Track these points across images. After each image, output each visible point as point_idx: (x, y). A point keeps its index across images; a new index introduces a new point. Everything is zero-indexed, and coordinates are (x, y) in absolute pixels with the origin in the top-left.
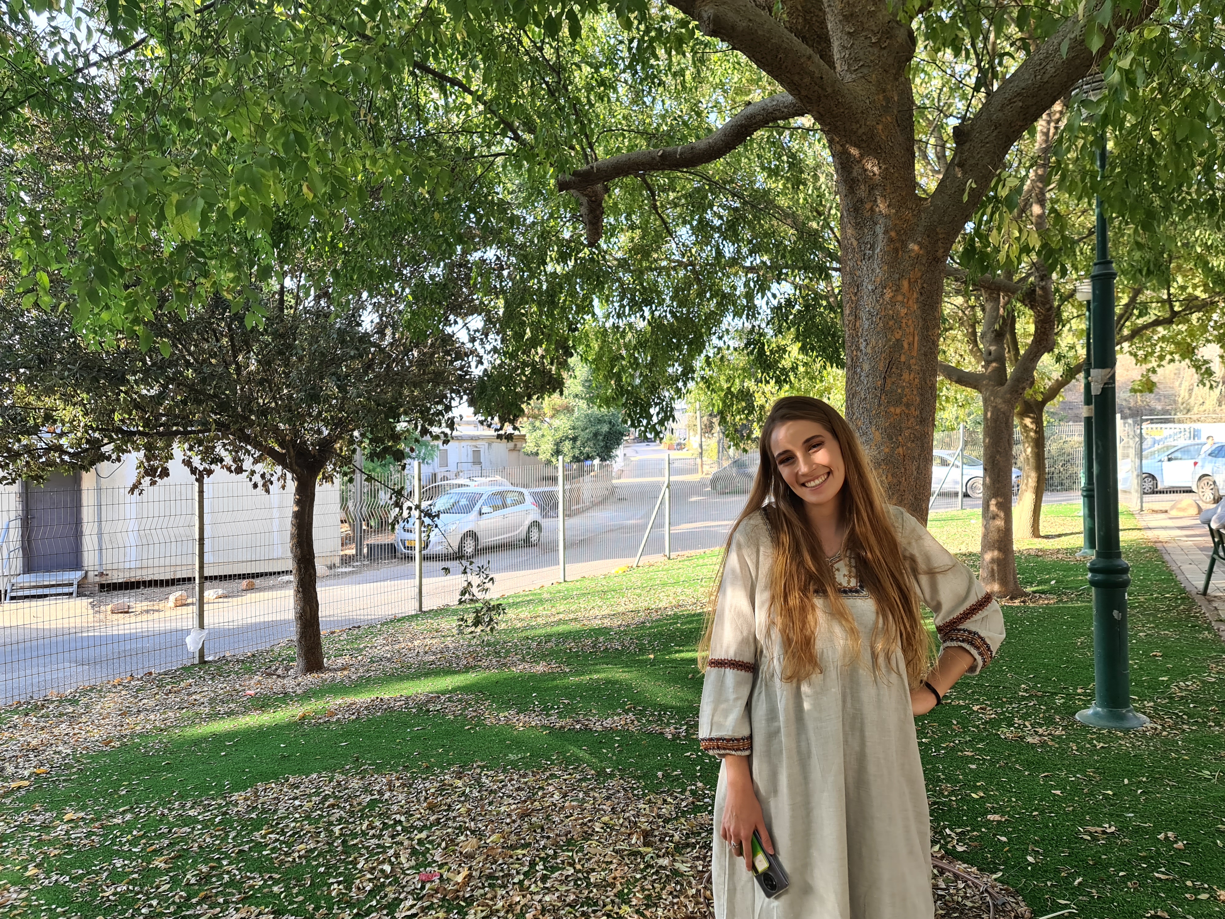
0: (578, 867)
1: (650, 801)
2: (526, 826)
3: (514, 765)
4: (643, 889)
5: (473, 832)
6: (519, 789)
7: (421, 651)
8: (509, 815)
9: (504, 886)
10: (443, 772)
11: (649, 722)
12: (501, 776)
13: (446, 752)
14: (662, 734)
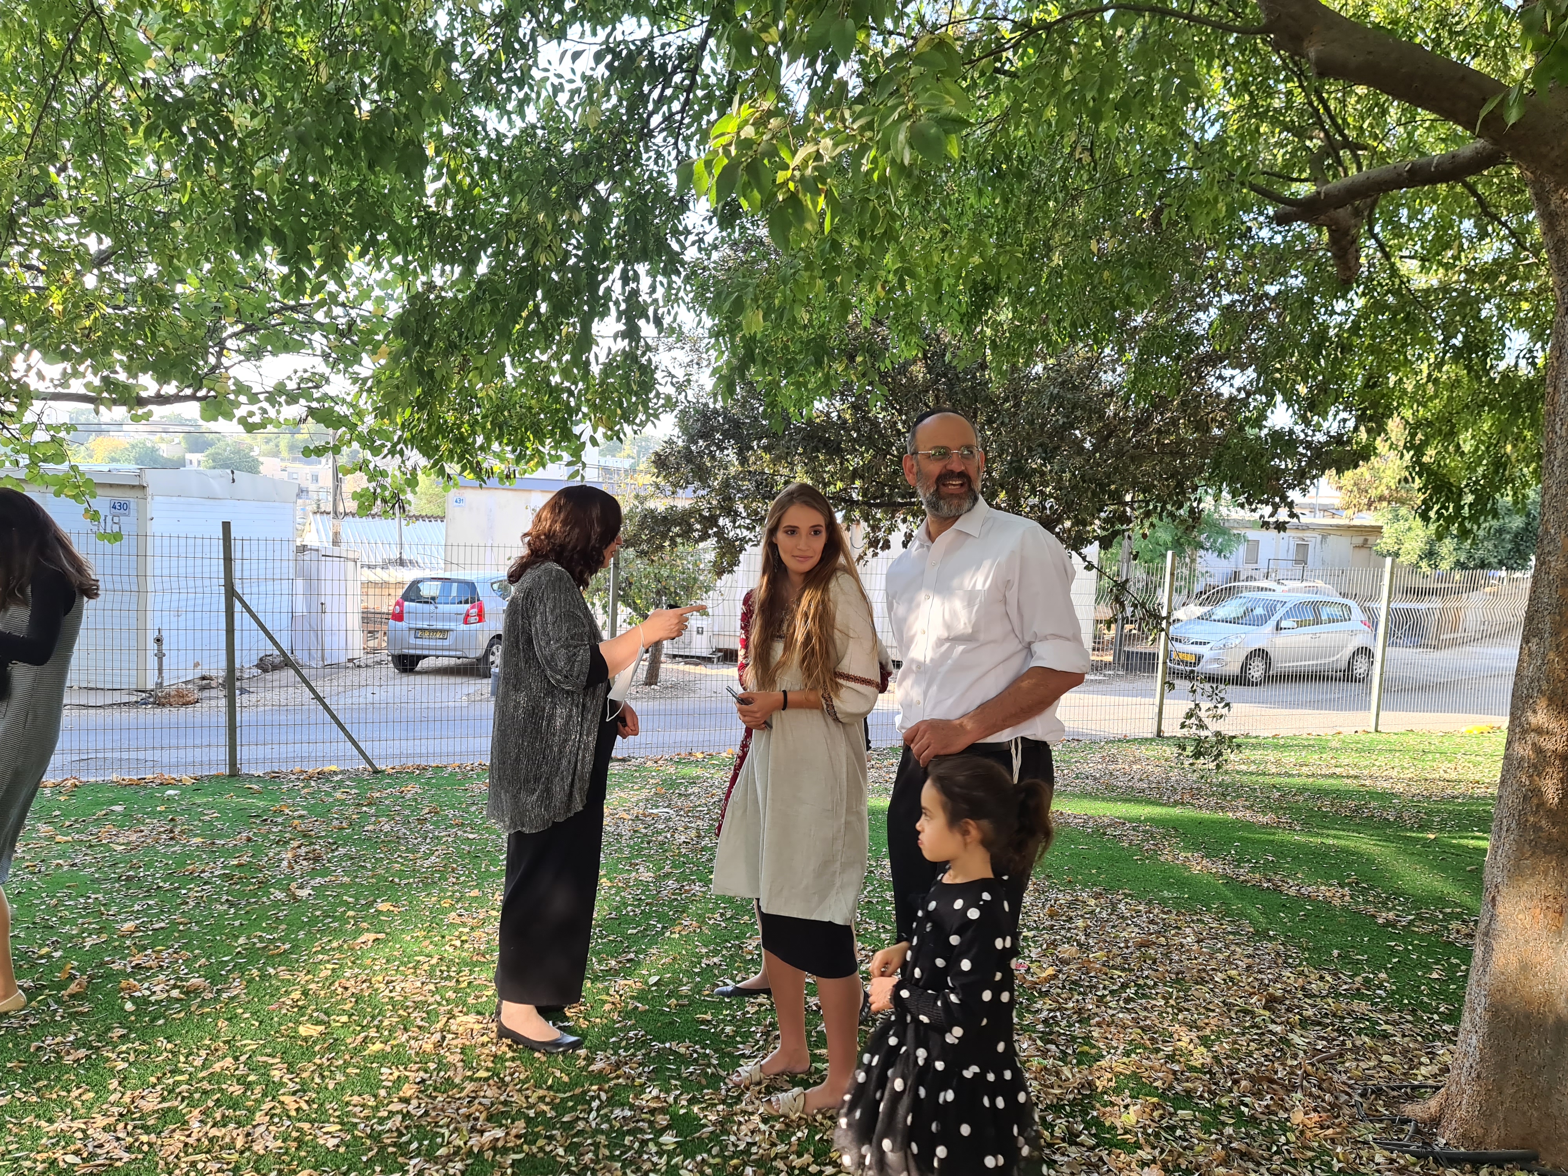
0: (1172, 1002)
1: (1301, 973)
2: (1138, 953)
3: (1163, 902)
4: (1235, 1042)
5: (1080, 945)
6: (1152, 922)
7: (1137, 777)
8: (1127, 941)
9: (1084, 994)
10: (1082, 890)
11: (1367, 902)
12: (1141, 908)
13: (1099, 874)
14: (1374, 916)
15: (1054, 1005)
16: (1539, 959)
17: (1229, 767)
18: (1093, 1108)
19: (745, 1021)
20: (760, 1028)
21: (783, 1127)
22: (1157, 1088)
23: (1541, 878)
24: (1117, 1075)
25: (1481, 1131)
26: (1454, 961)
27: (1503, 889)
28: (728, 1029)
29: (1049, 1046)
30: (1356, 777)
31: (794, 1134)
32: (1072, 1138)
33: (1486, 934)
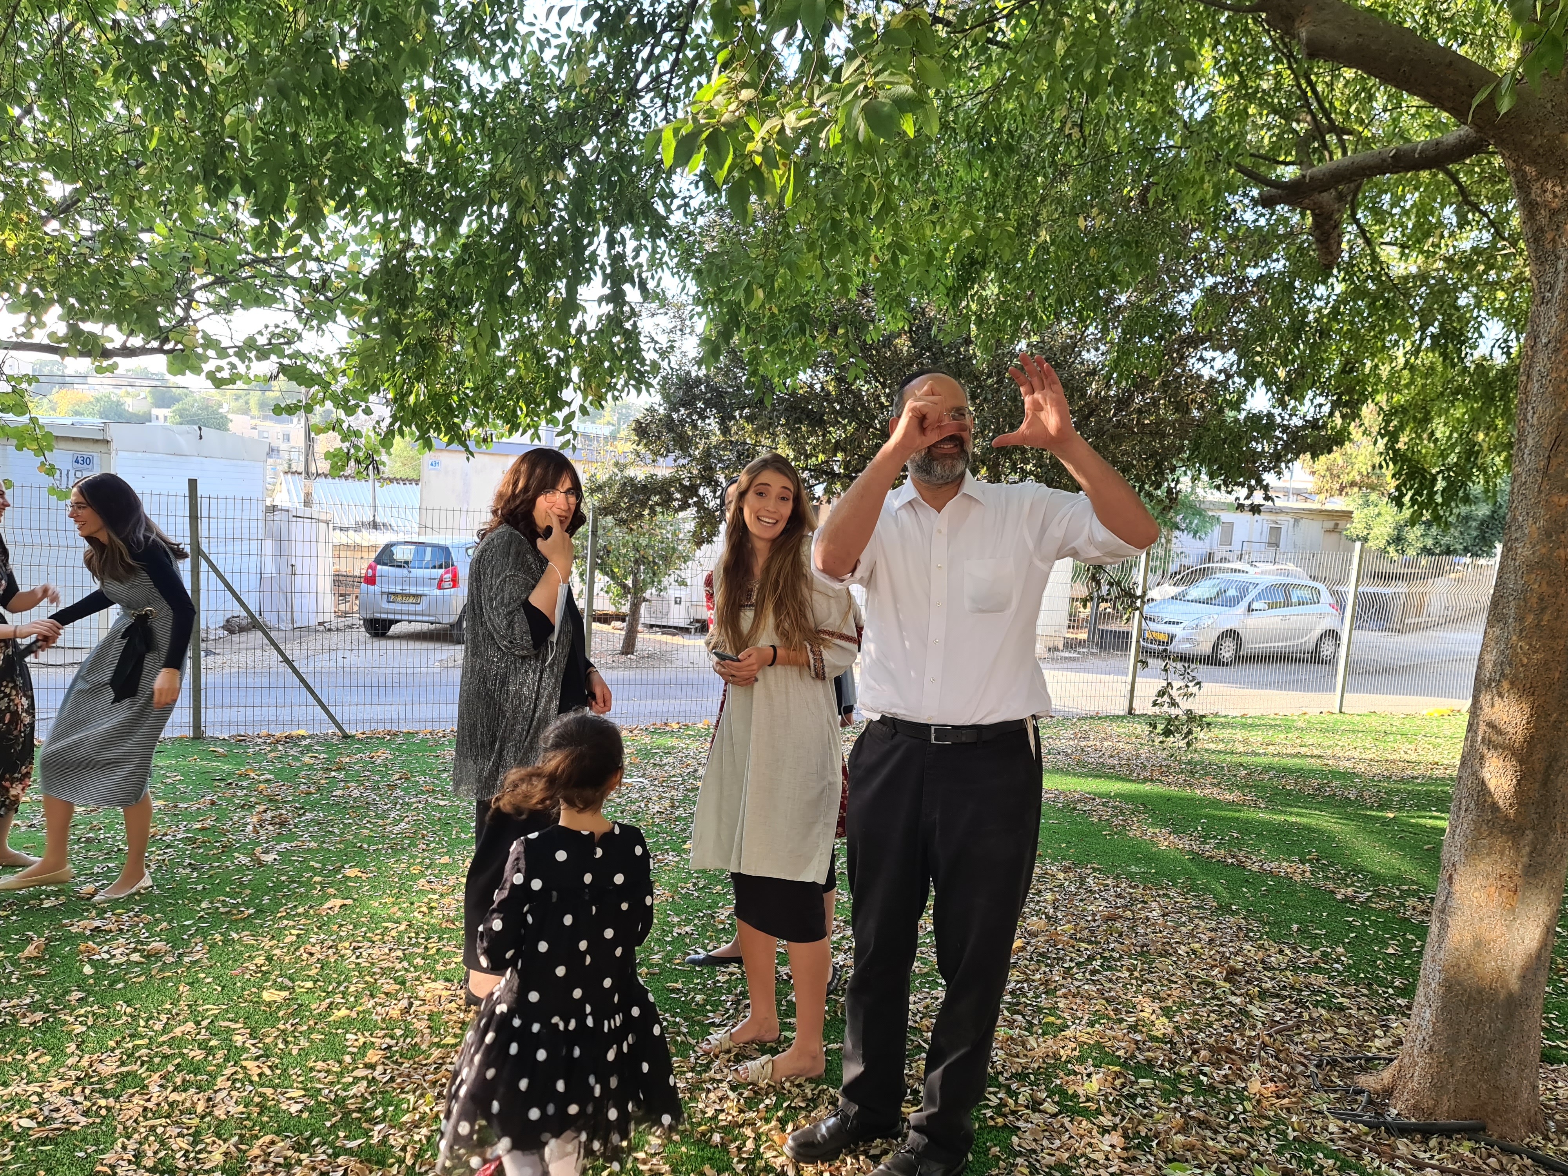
0: (1136, 974)
1: (1262, 946)
2: (1105, 927)
3: (1130, 876)
4: (1196, 1013)
5: (1048, 917)
6: (1119, 896)
7: (1108, 754)
8: (1094, 915)
9: (1051, 966)
10: (1052, 864)
11: (1326, 878)
12: (1109, 882)
13: (1068, 848)
14: (1333, 892)
15: (1022, 976)
16: (1493, 936)
17: (1198, 745)
18: (1057, 1077)
19: (717, 990)
20: (731, 997)
21: (751, 1094)
22: (1119, 1057)
23: (1496, 857)
24: (1081, 1044)
25: (1431, 1103)
26: (1410, 937)
27: (1460, 868)
28: (699, 998)
29: (1016, 1017)
30: (1320, 757)
31: (762, 1101)
32: (1035, 1105)
33: (1443, 911)
